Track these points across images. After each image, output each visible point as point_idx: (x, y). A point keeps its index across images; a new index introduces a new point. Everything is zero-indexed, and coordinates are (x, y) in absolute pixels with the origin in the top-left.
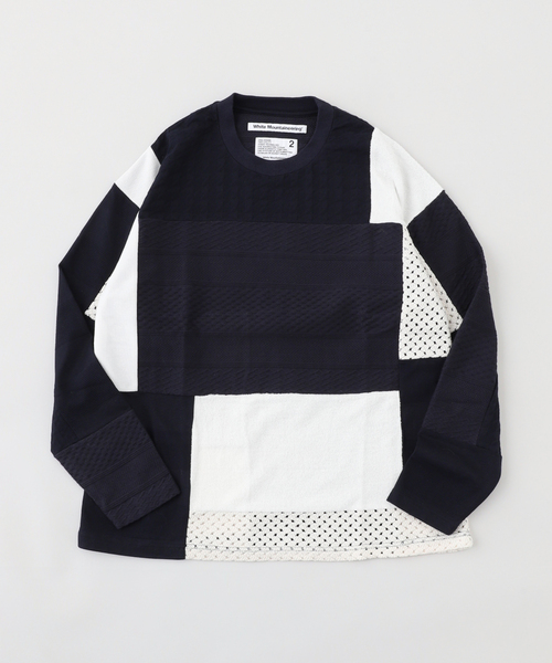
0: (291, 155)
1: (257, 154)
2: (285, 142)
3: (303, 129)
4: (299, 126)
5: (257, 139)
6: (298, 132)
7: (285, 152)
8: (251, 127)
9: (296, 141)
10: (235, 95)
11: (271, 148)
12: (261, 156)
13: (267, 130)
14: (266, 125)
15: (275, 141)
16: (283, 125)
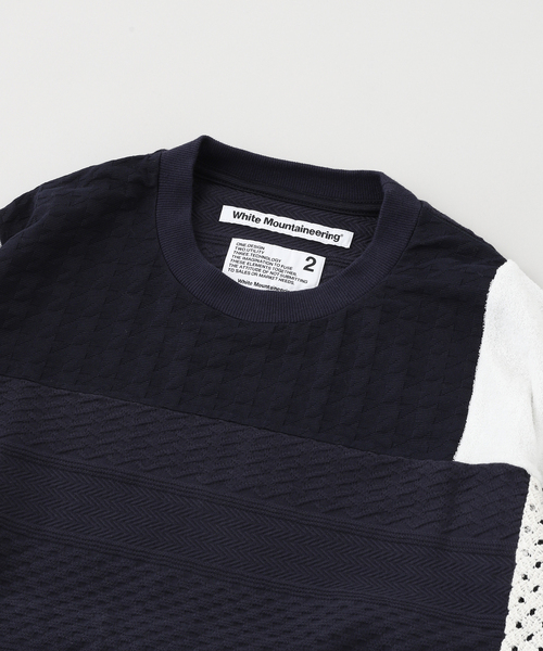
0: (304, 287)
1: (225, 270)
2: (295, 259)
3: (345, 239)
4: (334, 231)
5: (235, 242)
6: (330, 242)
7: (290, 276)
8: (227, 214)
9: (321, 260)
10: (205, 142)
11: (260, 265)
12: (235, 277)
13: (261, 226)
14: (262, 216)
15: (272, 251)
16: (299, 223)
